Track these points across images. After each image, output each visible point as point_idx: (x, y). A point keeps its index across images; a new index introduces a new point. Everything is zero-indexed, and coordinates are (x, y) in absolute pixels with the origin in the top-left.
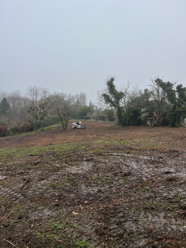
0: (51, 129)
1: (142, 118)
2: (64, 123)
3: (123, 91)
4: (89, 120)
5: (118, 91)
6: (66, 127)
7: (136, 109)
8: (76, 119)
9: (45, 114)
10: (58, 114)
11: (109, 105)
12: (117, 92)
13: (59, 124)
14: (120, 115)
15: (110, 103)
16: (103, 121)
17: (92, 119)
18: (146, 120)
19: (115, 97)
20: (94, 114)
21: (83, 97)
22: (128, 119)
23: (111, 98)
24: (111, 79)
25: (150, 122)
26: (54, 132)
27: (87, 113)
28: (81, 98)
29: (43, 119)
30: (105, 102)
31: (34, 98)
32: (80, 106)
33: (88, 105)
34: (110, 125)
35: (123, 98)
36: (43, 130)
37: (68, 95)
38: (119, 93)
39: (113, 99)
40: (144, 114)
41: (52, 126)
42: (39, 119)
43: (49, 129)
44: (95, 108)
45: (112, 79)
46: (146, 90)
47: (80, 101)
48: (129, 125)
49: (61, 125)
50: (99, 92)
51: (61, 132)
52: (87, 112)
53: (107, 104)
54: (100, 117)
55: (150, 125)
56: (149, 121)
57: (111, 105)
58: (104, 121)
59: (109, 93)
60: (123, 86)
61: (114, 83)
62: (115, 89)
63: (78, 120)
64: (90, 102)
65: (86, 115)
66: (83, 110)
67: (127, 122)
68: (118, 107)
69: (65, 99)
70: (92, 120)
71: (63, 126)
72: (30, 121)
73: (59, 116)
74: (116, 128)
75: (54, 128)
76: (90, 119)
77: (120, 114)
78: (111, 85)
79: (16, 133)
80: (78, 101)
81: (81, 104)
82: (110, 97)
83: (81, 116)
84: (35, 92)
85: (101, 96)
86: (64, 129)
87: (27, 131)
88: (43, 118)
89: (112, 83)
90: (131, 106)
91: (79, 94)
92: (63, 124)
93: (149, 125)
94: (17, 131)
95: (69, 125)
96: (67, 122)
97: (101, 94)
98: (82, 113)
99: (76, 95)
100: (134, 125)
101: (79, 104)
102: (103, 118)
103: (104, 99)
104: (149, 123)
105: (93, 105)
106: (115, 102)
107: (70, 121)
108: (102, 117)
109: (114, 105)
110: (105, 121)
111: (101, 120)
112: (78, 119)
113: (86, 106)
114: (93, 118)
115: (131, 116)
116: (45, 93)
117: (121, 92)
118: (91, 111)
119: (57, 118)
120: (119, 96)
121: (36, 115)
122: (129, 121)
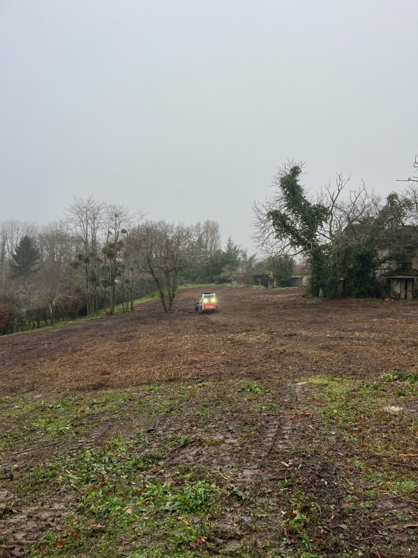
0: (132, 308)
1: (377, 275)
2: (167, 293)
3: (326, 203)
4: (229, 285)
5: (312, 204)
6: (171, 305)
7: (368, 249)
8: (197, 284)
9: (116, 271)
10: (149, 269)
11: (288, 241)
12: (310, 204)
13: (153, 296)
14: (319, 269)
15: (290, 237)
16: (263, 287)
17: (235, 282)
18: (389, 281)
19: (304, 219)
20: (240, 270)
21: (212, 230)
22: (342, 279)
23: (292, 223)
24: (291, 170)
25: (403, 286)
26: (140, 318)
27: (224, 269)
28: (207, 232)
29: (113, 284)
30: (275, 234)
31: (89, 230)
32: (206, 253)
33: (224, 249)
34: (285, 296)
35: (326, 220)
36: (111, 313)
37: (175, 226)
38: (315, 209)
39: (298, 225)
40: (385, 266)
41: (136, 302)
42: (101, 285)
43: (127, 309)
44: (240, 256)
45: (295, 171)
46: (392, 198)
47: (204, 239)
48: (346, 295)
49: (157, 297)
50: (259, 207)
51: (159, 317)
52: (223, 265)
53: (281, 240)
54: (255, 277)
55: (403, 296)
56: (399, 285)
57: (291, 240)
58: (267, 286)
59: (286, 208)
60: (324, 189)
61: (302, 181)
62: (302, 198)
63: (200, 286)
64: (229, 241)
65: (219, 272)
66: (212, 261)
67: (340, 287)
68: (314, 246)
69: (170, 236)
70: (235, 284)
71: (163, 302)
72: (78, 291)
73: (154, 276)
74: (309, 305)
75: (140, 305)
76: (230, 282)
77: (320, 265)
78: (290, 185)
79: (41, 322)
80: (200, 241)
81: (206, 247)
82: (289, 219)
83: (208, 275)
84: (89, 214)
85: (265, 218)
86: (166, 309)
87: (73, 316)
88: (113, 281)
89: (296, 181)
90: (353, 242)
91: (202, 225)
92: (162, 296)
93: (400, 295)
94: (45, 317)
95: (178, 299)
96: (174, 291)
97: (266, 213)
98: (212, 268)
99: (194, 224)
100: (361, 295)
101: (203, 247)
102: (263, 280)
103: (274, 225)
104: (397, 289)
105: (235, 248)
106: (305, 234)
107: (180, 287)
108: (261, 276)
109: (301, 242)
110: (270, 287)
111: (257, 283)
112: (201, 283)
113: (219, 252)
114: (240, 280)
115: (350, 270)
116: (116, 216)
117: (319, 206)
118: (233, 262)
119: (149, 281)
120: (315, 215)
121: (93, 274)
122: (344, 285)
